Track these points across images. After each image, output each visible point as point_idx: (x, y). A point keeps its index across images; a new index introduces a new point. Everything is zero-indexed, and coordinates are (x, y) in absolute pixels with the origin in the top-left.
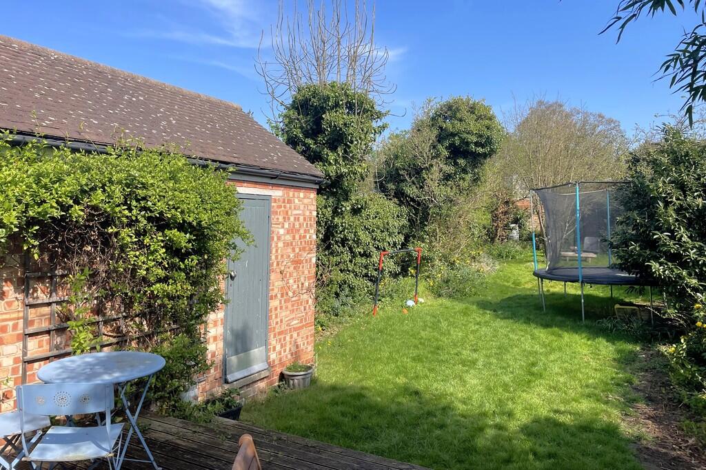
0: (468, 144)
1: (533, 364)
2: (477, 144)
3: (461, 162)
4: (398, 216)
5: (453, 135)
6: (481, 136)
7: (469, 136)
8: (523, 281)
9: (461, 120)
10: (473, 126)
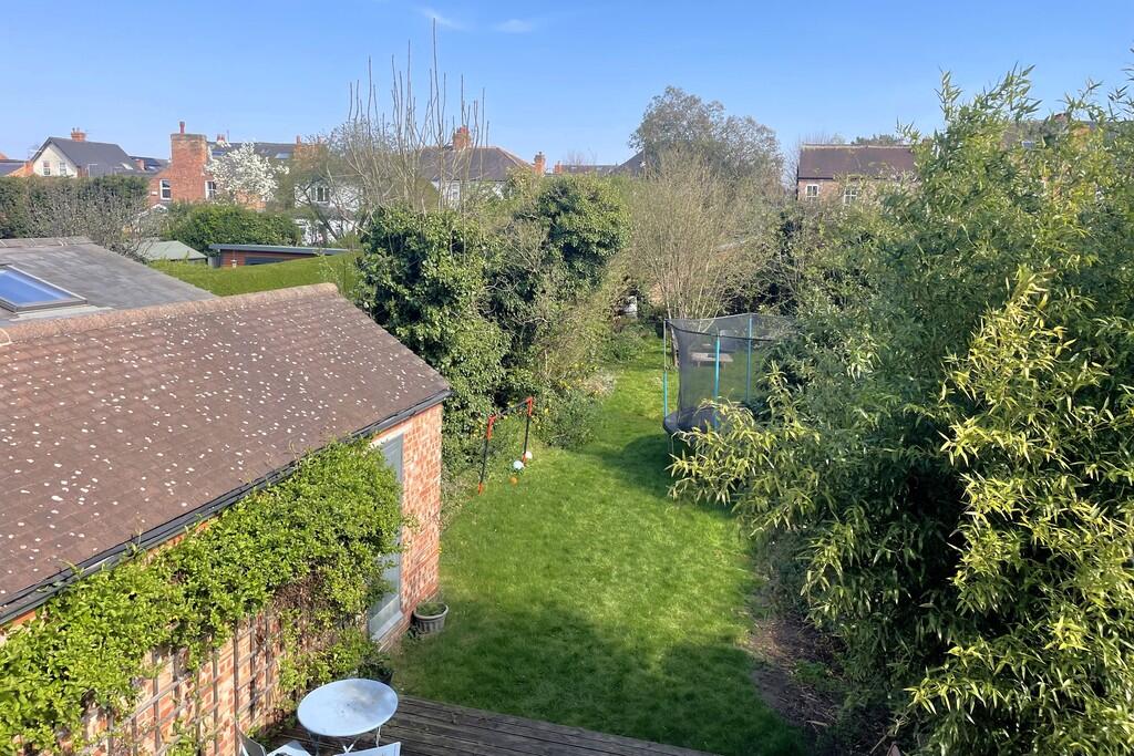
0: (588, 244)
1: (667, 570)
2: (599, 244)
3: (578, 264)
4: (499, 345)
5: (570, 233)
6: (604, 234)
7: (591, 236)
8: (647, 407)
9: (579, 213)
10: (596, 221)
